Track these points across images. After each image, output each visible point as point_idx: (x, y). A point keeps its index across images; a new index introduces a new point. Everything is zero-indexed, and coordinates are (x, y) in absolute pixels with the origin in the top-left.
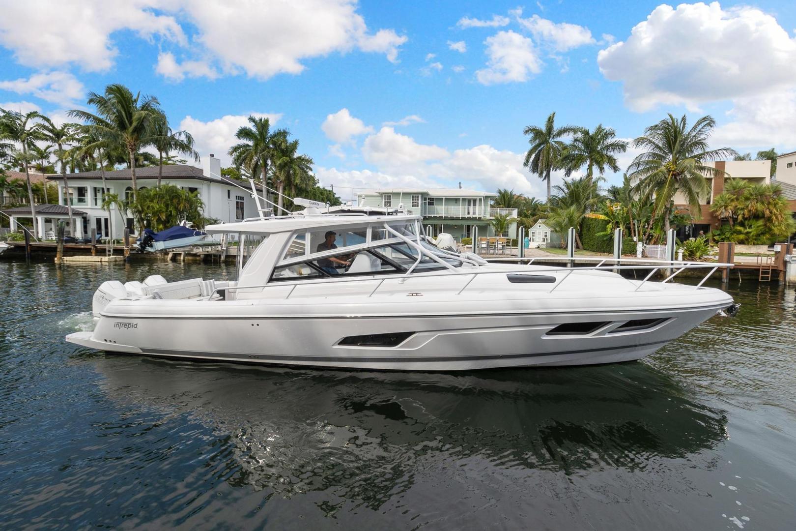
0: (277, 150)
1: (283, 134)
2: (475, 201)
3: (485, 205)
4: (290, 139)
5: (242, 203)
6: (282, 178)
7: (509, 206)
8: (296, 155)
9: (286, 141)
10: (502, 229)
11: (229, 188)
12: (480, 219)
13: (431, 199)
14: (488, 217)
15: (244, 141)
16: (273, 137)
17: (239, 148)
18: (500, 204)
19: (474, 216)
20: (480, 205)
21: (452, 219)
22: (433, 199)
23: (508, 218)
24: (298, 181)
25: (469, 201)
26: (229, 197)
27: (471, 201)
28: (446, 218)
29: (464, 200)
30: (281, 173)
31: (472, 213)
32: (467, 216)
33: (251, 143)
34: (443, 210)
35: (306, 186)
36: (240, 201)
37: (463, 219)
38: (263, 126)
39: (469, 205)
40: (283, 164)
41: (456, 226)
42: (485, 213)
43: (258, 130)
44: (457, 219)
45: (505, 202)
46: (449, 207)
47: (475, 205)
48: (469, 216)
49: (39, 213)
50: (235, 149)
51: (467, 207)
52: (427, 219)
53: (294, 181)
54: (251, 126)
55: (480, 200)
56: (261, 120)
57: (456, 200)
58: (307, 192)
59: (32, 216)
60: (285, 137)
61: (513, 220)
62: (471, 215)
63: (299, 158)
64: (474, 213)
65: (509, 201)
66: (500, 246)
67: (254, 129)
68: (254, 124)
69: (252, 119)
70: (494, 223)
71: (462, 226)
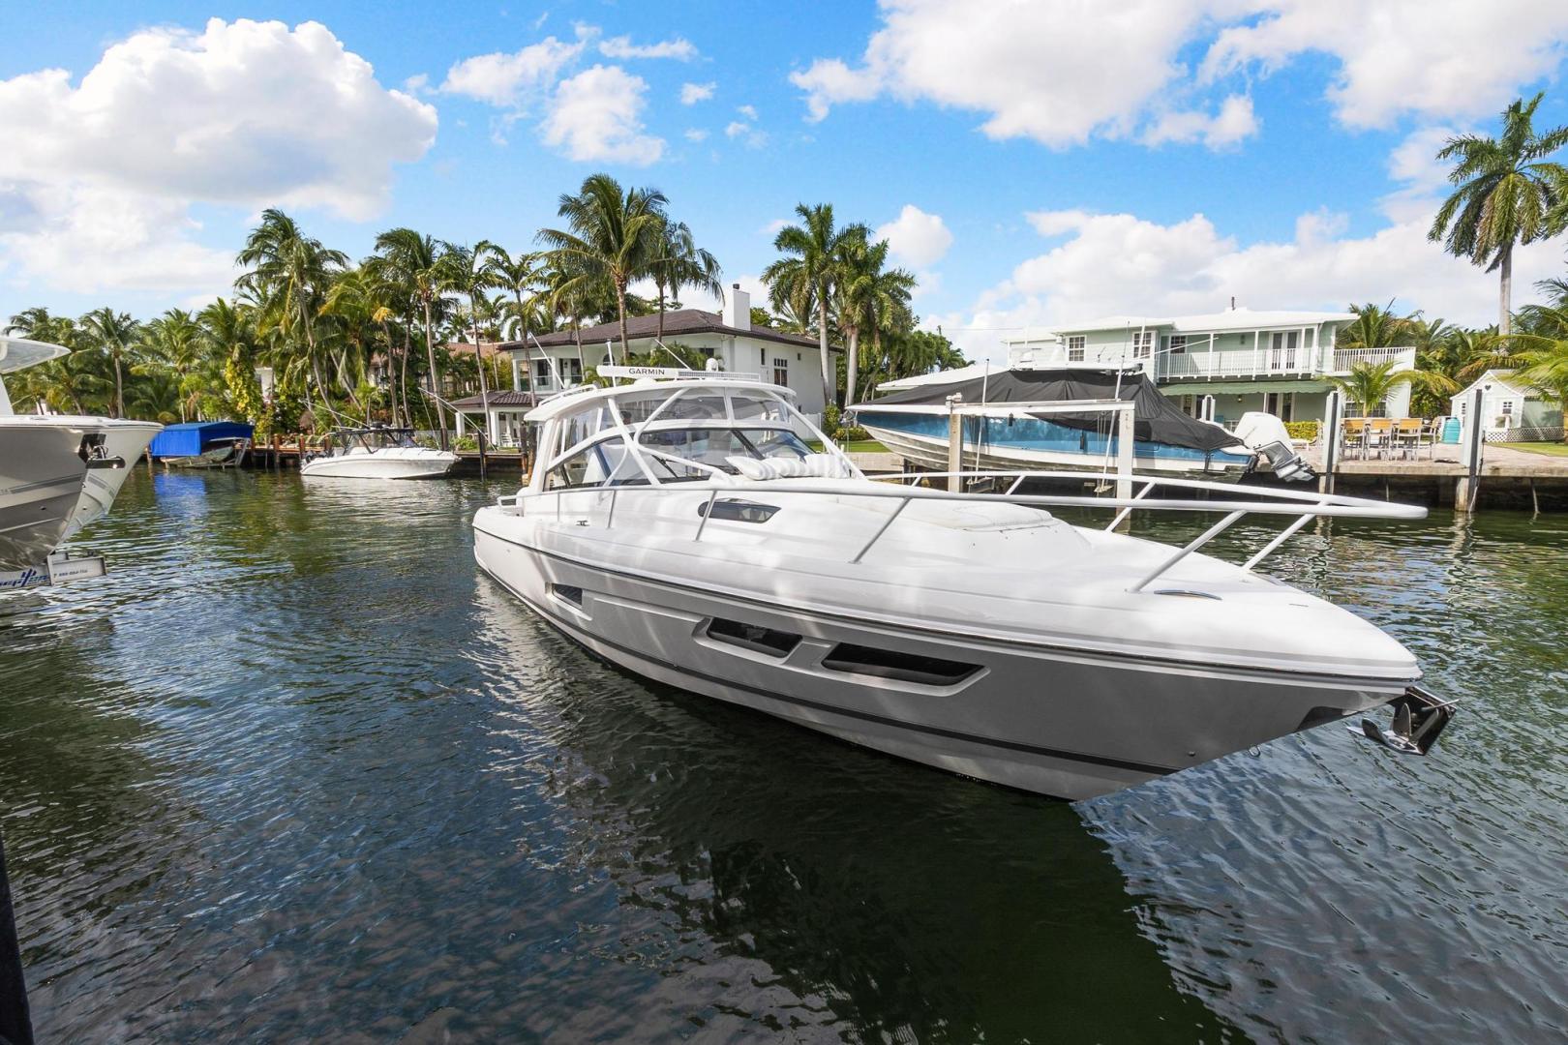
0: (847, 265)
1: (860, 232)
2: (1293, 337)
3: (1322, 343)
4: (873, 241)
5: (784, 372)
6: (857, 319)
7: (1380, 343)
8: (883, 272)
9: (865, 244)
10: (1370, 397)
11: (763, 344)
12: (1306, 378)
13: (1177, 338)
14: (1329, 370)
15: (787, 255)
16: (840, 239)
17: (779, 269)
18: (1354, 340)
19: (1291, 371)
20: (1308, 343)
21: (1231, 380)
22: (1184, 337)
23: (1390, 372)
24: (887, 322)
25: (1278, 337)
26: (763, 363)
27: (1283, 338)
28: (1216, 380)
29: (1264, 335)
30: (854, 309)
31: (1283, 364)
32: (1270, 372)
33: (801, 257)
34: (1207, 363)
35: (903, 331)
36: (780, 368)
37: (1262, 379)
38: (822, 218)
39: (1277, 345)
40: (860, 290)
41: (1240, 396)
42: (1320, 363)
43: (813, 228)
44: (1247, 380)
45: (1368, 334)
46: (1225, 354)
47: (1292, 344)
48: (1276, 372)
49: (492, 404)
50: (772, 271)
51: (1270, 352)
52: (1169, 384)
53: (881, 322)
54: (801, 224)
55: (1309, 332)
56: (819, 209)
57: (1243, 338)
58: (904, 343)
59: (486, 411)
60: (863, 237)
61: (1402, 377)
62: (1283, 371)
63: (888, 276)
64: (1290, 365)
65: (1381, 331)
66: (1374, 439)
67: (805, 229)
68: (805, 218)
69: (803, 211)
70: (1349, 384)
71: (1260, 395)
